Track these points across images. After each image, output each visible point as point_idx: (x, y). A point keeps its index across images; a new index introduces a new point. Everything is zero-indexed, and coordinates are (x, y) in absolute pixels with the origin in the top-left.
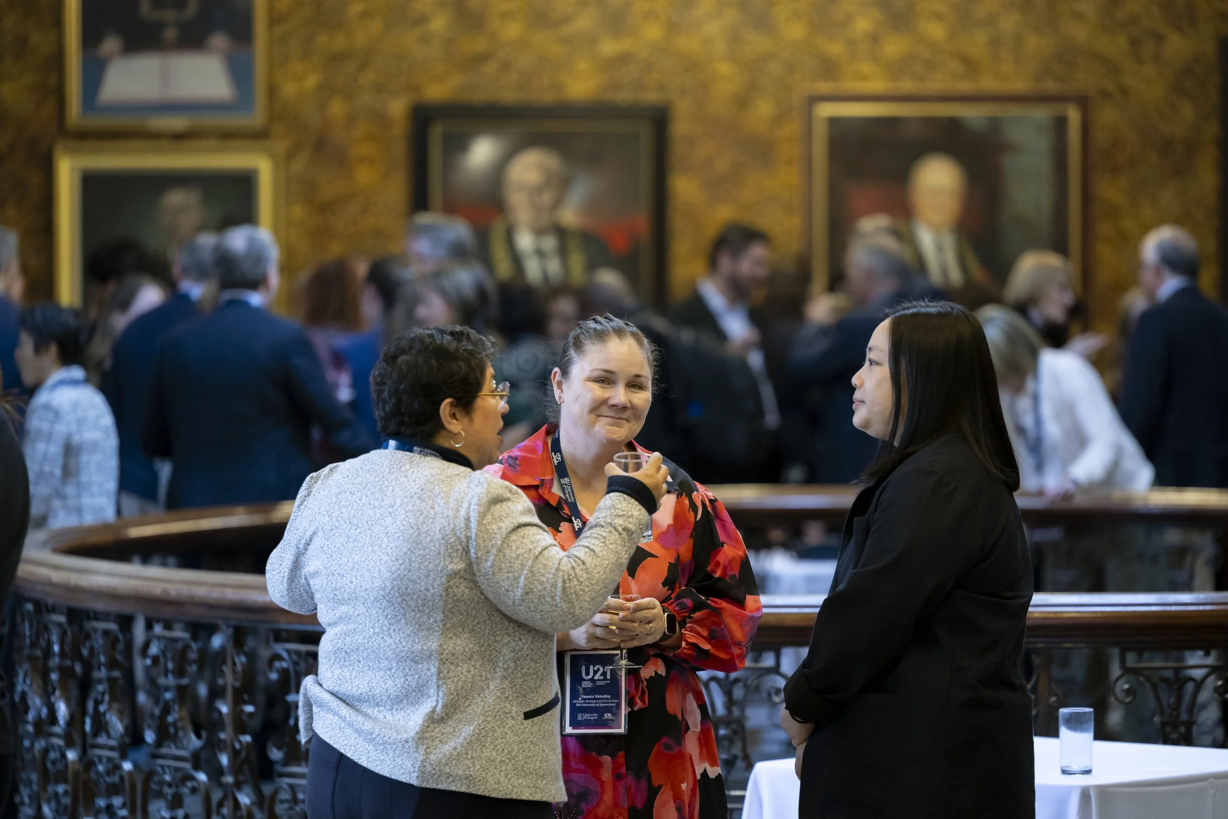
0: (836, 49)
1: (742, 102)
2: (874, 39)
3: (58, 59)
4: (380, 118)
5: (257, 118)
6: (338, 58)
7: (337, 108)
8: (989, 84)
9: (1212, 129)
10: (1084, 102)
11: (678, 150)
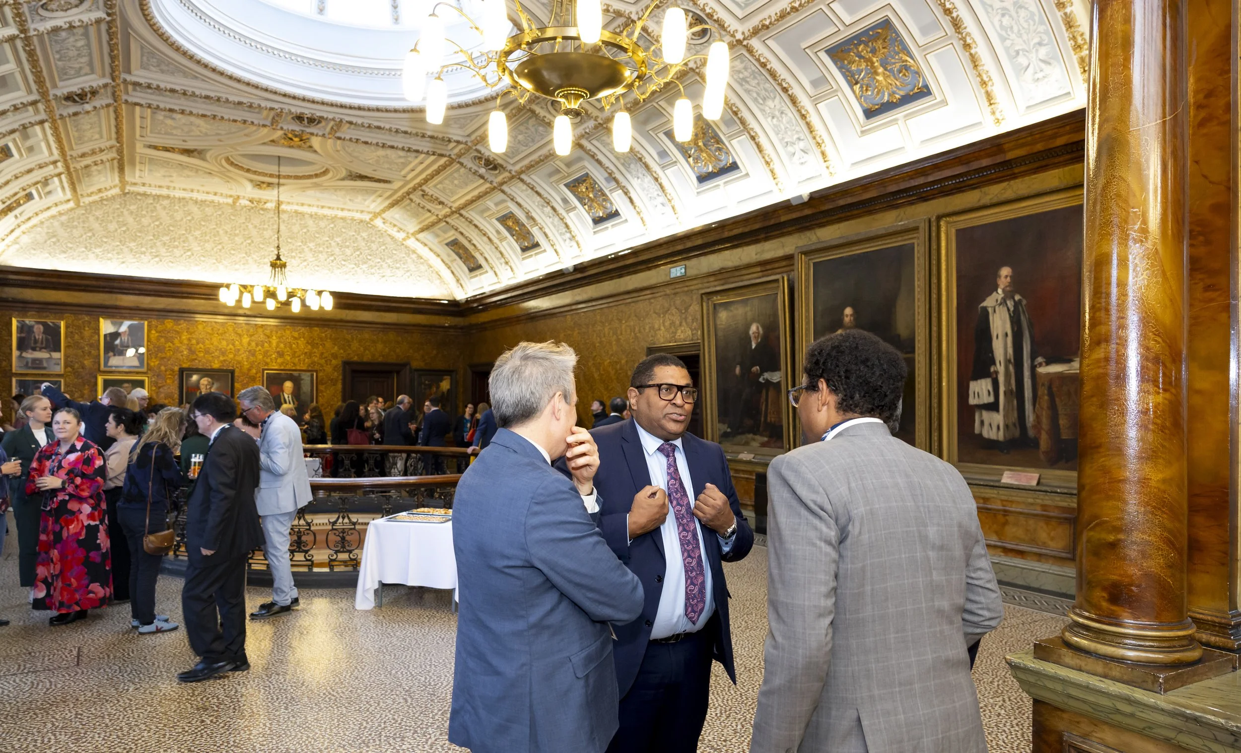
0: (268, 360)
1: (249, 370)
2: (276, 359)
3: (99, 355)
4: (173, 370)
5: (145, 369)
6: (163, 358)
7: (163, 368)
8: (298, 368)
9: (341, 377)
10: (316, 371)
11: (236, 378)
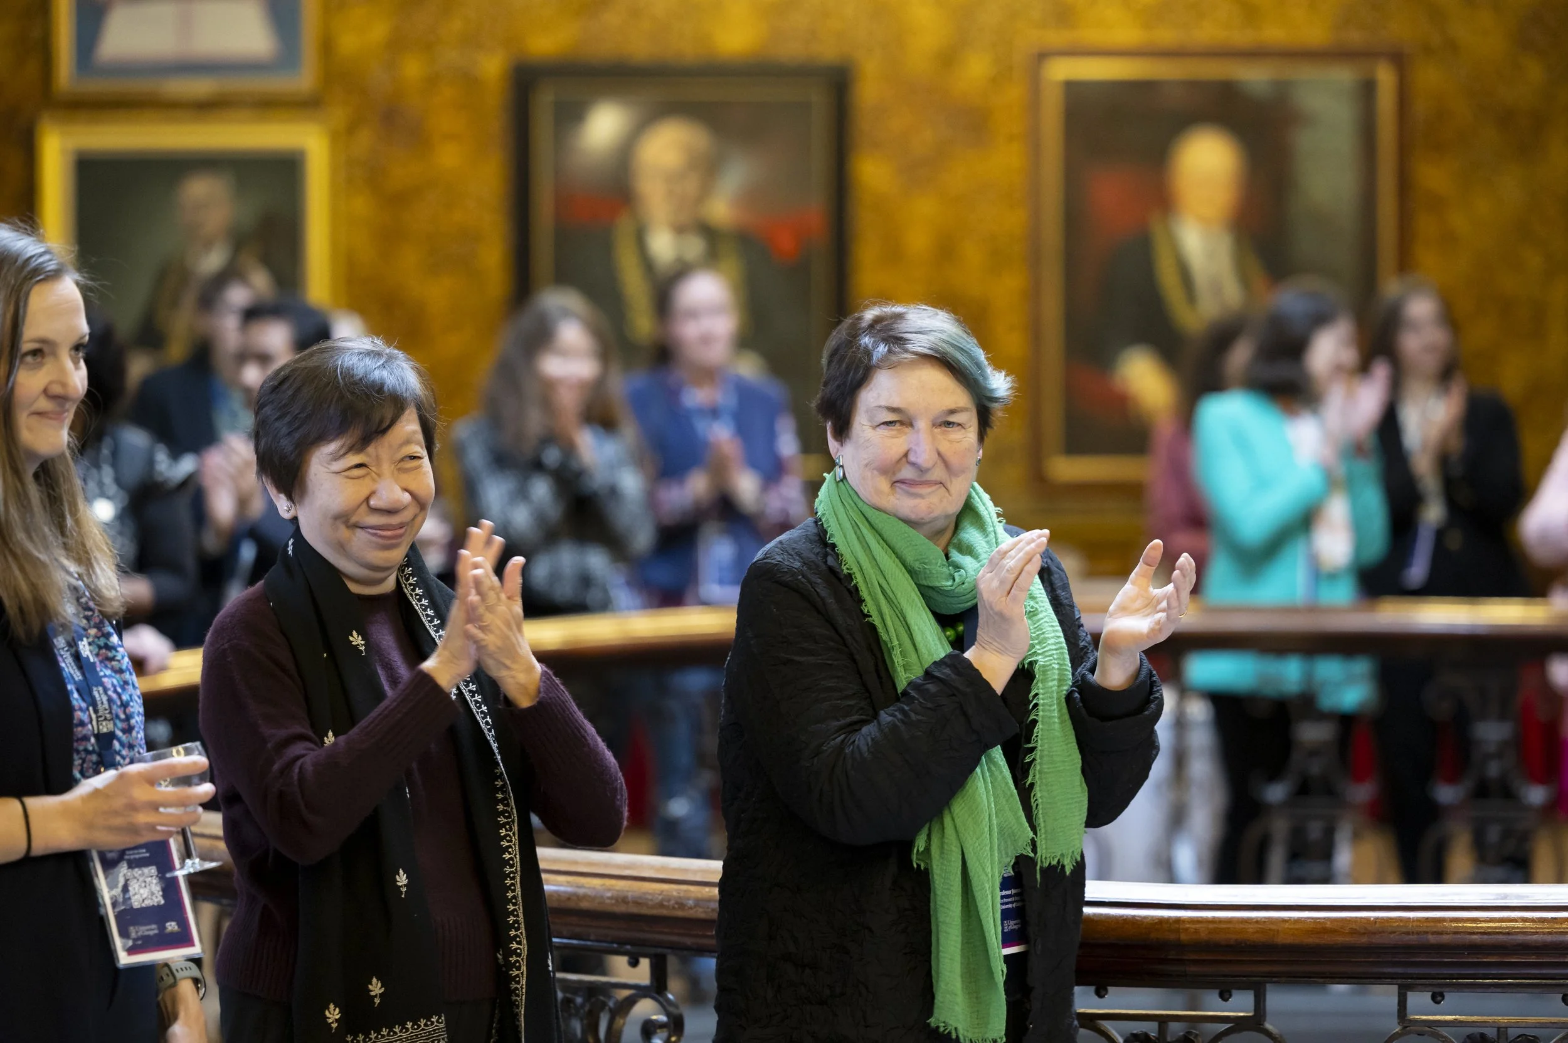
1: (948, 62)
3: (42, 4)
4: (469, 81)
5: (304, 80)
7: (413, 68)
10: (1399, 60)
11: (862, 120)
